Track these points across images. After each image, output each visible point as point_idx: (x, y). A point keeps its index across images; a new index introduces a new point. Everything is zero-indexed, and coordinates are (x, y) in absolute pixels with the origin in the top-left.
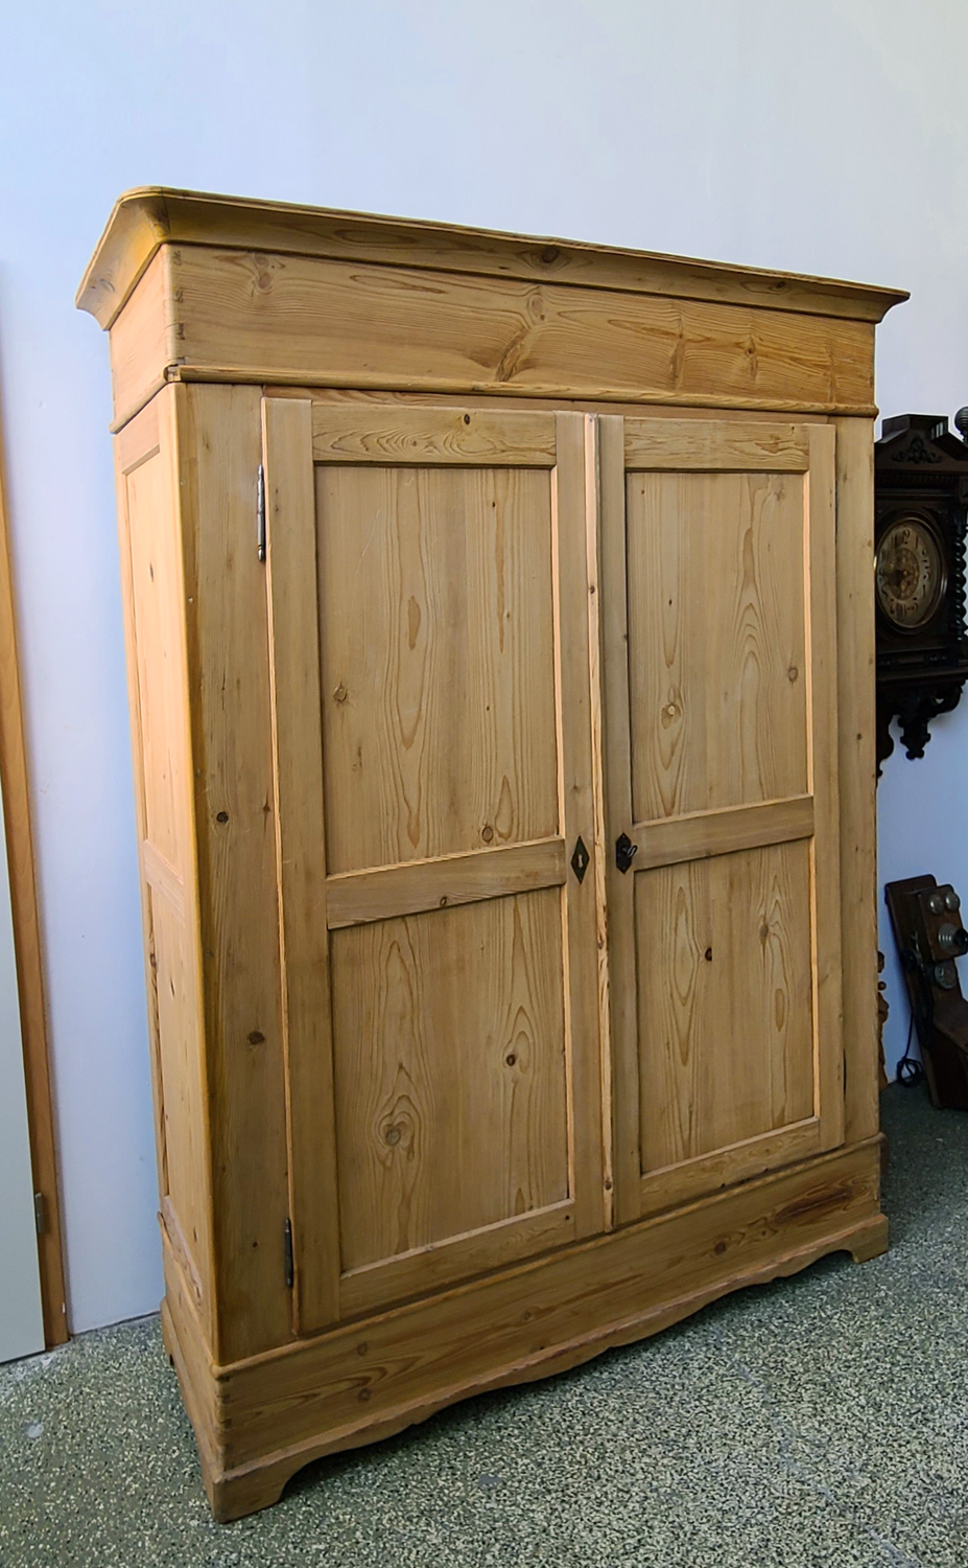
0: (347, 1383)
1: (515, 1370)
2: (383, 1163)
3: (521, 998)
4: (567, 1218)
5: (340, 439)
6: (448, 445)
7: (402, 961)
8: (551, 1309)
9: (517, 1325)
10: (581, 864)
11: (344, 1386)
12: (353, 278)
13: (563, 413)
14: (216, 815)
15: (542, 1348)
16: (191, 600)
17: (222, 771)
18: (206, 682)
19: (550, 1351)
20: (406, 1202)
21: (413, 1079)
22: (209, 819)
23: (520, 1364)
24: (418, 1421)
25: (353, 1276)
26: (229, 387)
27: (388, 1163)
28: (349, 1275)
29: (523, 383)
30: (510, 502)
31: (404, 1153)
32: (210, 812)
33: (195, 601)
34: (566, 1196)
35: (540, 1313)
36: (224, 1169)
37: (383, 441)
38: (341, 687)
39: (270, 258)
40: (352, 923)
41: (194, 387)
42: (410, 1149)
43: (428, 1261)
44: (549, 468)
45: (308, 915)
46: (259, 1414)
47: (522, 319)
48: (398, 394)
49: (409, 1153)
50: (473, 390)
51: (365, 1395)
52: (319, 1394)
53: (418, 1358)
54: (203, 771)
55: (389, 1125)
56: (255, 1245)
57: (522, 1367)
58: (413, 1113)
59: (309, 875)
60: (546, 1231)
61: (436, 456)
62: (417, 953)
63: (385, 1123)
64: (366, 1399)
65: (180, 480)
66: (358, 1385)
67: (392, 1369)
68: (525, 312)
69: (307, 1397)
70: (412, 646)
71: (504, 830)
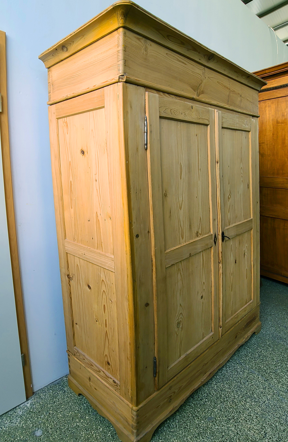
1: (202, 382)
2: (176, 334)
3: (204, 280)
4: (213, 338)
5: (165, 109)
6: (188, 115)
7: (181, 274)
8: (208, 362)
9: (201, 369)
10: (215, 241)
11: (166, 400)
12: (167, 54)
13: (211, 109)
14: (136, 235)
15: (205, 374)
16: (127, 162)
17: (137, 221)
18: (132, 190)
19: (208, 374)
20: (181, 343)
21: (183, 308)
22: (134, 236)
24: (182, 403)
25: (170, 368)
26: (136, 86)
27: (177, 334)
29: (202, 98)
30: (200, 135)
32: (134, 234)
33: (128, 162)
34: (211, 331)
35: (206, 364)
36: (139, 347)
37: (175, 111)
38: (166, 191)
39: (148, 41)
40: (171, 265)
41: (128, 85)
43: (186, 358)
44: (207, 125)
45: (161, 264)
46: (147, 416)
48: (176, 96)
49: (182, 329)
50: (193, 98)
51: (170, 401)
52: (160, 405)
53: (182, 386)
54: (132, 221)
55: (178, 322)
56: (146, 367)
58: (183, 318)
59: (161, 252)
60: (209, 342)
61: (187, 119)
62: (183, 270)
63: (177, 322)
65: (124, 119)
66: (169, 399)
67: (176, 391)
68: (202, 75)
69: (157, 407)
70: (181, 178)
71: (200, 233)
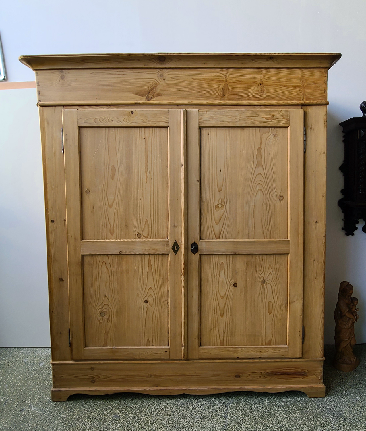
0: (87, 376)
2: (99, 321)
3: (150, 284)
4: (166, 352)
5: (86, 120)
6: (125, 121)
7: (107, 267)
9: (147, 377)
10: (176, 249)
11: (86, 377)
12: (92, 73)
13: (171, 110)
14: (51, 220)
15: (157, 386)
16: (44, 164)
17: (53, 209)
18: (48, 185)
19: (159, 388)
20: (107, 333)
21: (109, 300)
23: (147, 388)
24: (109, 393)
26: (54, 107)
27: (101, 321)
28: (87, 348)
29: (155, 101)
30: (150, 138)
31: (106, 320)
32: (49, 219)
34: (167, 345)
35: (155, 376)
36: (52, 312)
37: (101, 120)
38: (88, 189)
39: (64, 71)
40: (89, 254)
41: (44, 108)
42: (108, 319)
43: (113, 351)
44: (167, 127)
45: (75, 250)
46: (63, 377)
47: (156, 81)
48: (109, 106)
49: (108, 320)
50: (135, 103)
51: (93, 381)
52: (79, 377)
53: (110, 377)
54: (48, 209)
55: (101, 311)
56: (61, 333)
57: (148, 389)
58: (109, 309)
59: (76, 239)
61: (120, 124)
62: (112, 266)
63: (100, 310)
64: (94, 383)
65: (41, 133)
66: (91, 378)
67: (102, 377)
68: (157, 79)
69: (76, 377)
70: (113, 179)
71: (146, 235)
